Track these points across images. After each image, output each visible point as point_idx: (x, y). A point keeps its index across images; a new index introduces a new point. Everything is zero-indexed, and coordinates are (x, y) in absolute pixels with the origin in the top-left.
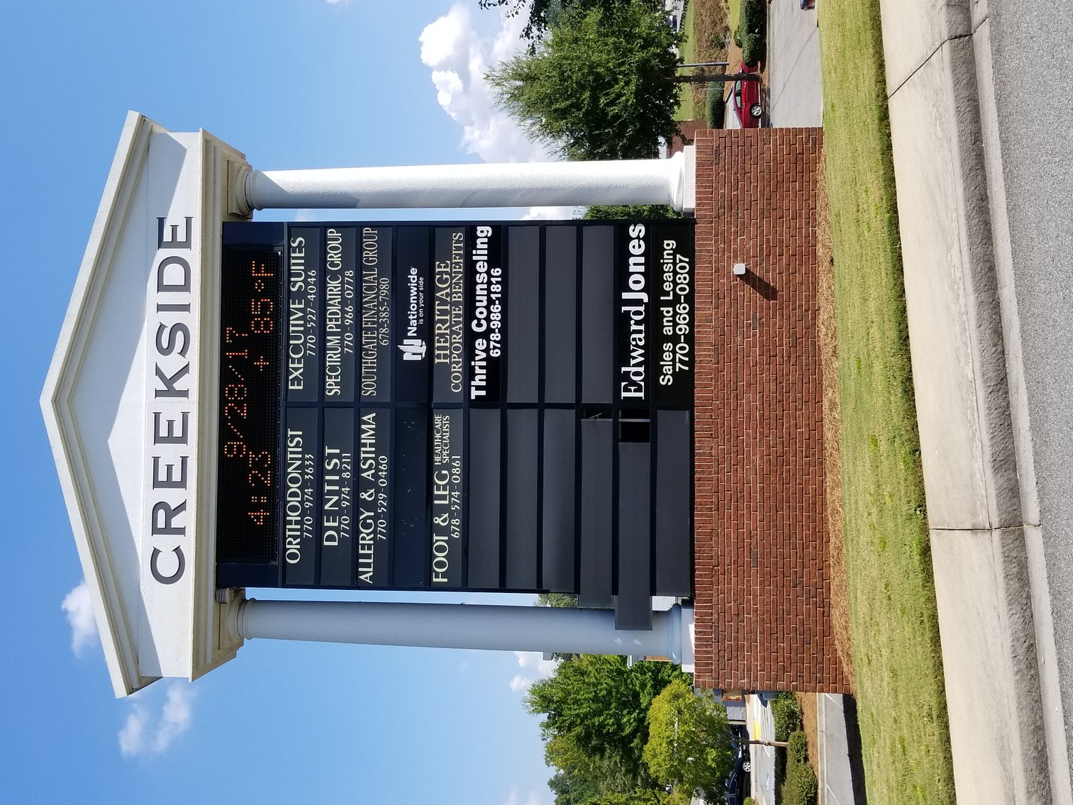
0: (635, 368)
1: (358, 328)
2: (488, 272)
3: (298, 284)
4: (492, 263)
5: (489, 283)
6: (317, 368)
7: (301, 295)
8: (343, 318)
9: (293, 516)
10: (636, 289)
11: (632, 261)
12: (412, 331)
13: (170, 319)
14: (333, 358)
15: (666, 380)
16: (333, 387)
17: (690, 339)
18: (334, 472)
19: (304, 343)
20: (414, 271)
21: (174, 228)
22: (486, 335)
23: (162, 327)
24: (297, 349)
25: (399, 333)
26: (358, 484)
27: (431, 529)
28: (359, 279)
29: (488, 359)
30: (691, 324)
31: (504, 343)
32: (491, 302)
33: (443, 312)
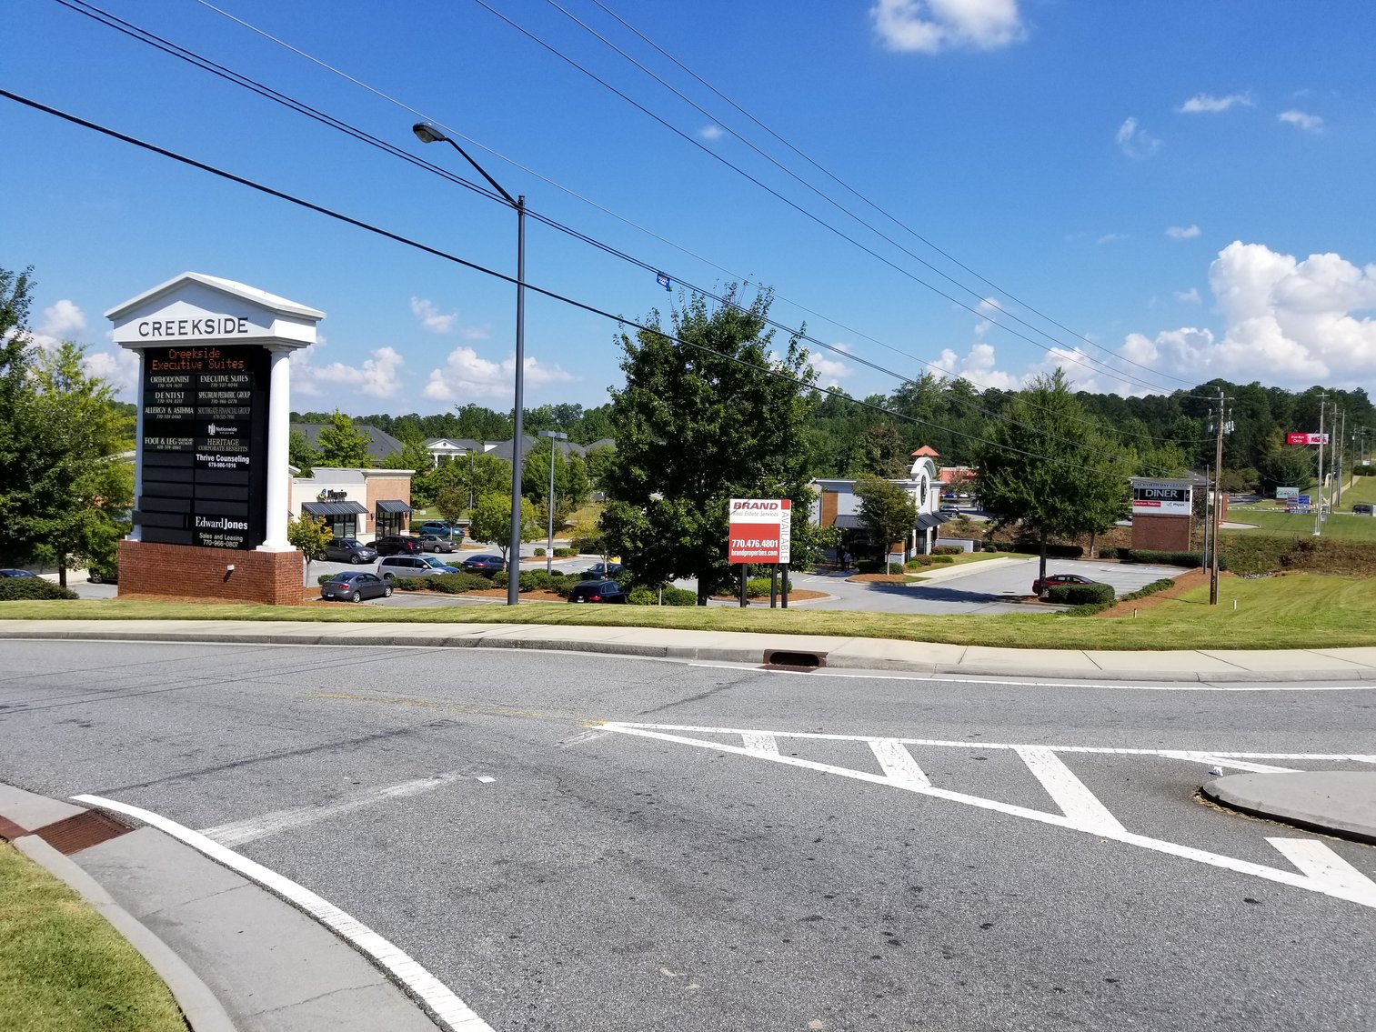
0: (205, 523)
1: (219, 405)
2: (234, 462)
3: (234, 379)
4: (238, 463)
5: (231, 463)
6: (207, 388)
7: (230, 379)
8: (222, 399)
9: (164, 379)
10: (229, 525)
11: (236, 523)
12: (218, 429)
13: (216, 325)
14: (210, 395)
15: (202, 536)
16: (202, 395)
17: (213, 546)
18: (177, 396)
19: (216, 382)
20: (236, 430)
21: (243, 325)
22: (215, 461)
23: (213, 321)
24: (213, 379)
25: (218, 423)
26: (173, 406)
27: (160, 437)
28: (233, 405)
29: (208, 462)
30: (217, 547)
31: (213, 468)
32: (225, 463)
33: (223, 442)
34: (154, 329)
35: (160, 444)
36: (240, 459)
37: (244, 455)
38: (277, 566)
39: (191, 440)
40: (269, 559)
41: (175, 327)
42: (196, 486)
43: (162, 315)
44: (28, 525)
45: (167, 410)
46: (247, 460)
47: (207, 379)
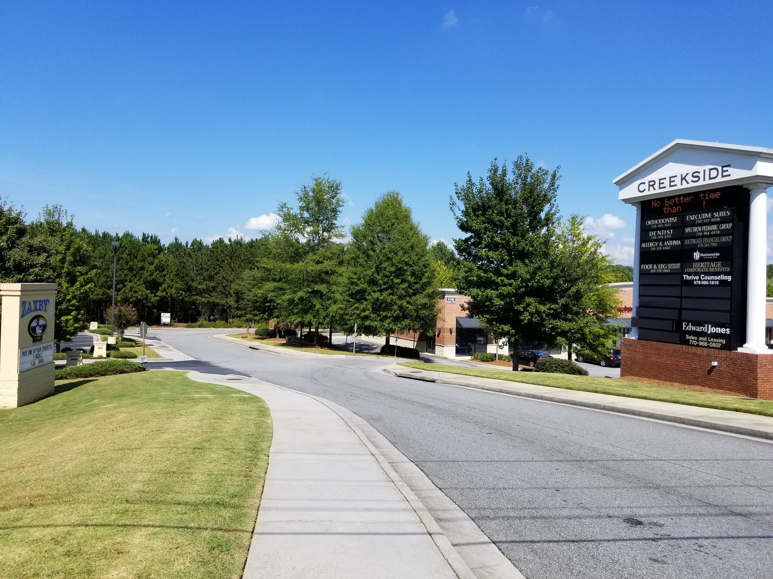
0: (690, 327)
1: (703, 236)
2: (717, 280)
3: (716, 215)
4: (720, 281)
5: (714, 280)
6: (693, 224)
7: (713, 216)
8: (706, 231)
9: (656, 222)
10: (712, 330)
11: (720, 329)
12: (702, 255)
13: (701, 175)
14: (695, 229)
15: (687, 337)
16: (688, 230)
17: (698, 346)
18: (667, 233)
19: (700, 219)
20: (718, 254)
21: (727, 171)
22: (700, 279)
23: (699, 172)
24: (698, 217)
25: (702, 250)
26: (664, 240)
27: (653, 264)
28: (716, 235)
29: (694, 280)
30: (701, 346)
31: (698, 285)
32: (709, 281)
33: (707, 265)
34: (650, 186)
35: (653, 268)
36: (723, 277)
37: (726, 274)
38: (759, 366)
39: (679, 264)
40: (752, 360)
41: (666, 183)
42: (683, 299)
43: (655, 176)
44: (557, 325)
45: (658, 244)
46: (729, 278)
47: (692, 218)
